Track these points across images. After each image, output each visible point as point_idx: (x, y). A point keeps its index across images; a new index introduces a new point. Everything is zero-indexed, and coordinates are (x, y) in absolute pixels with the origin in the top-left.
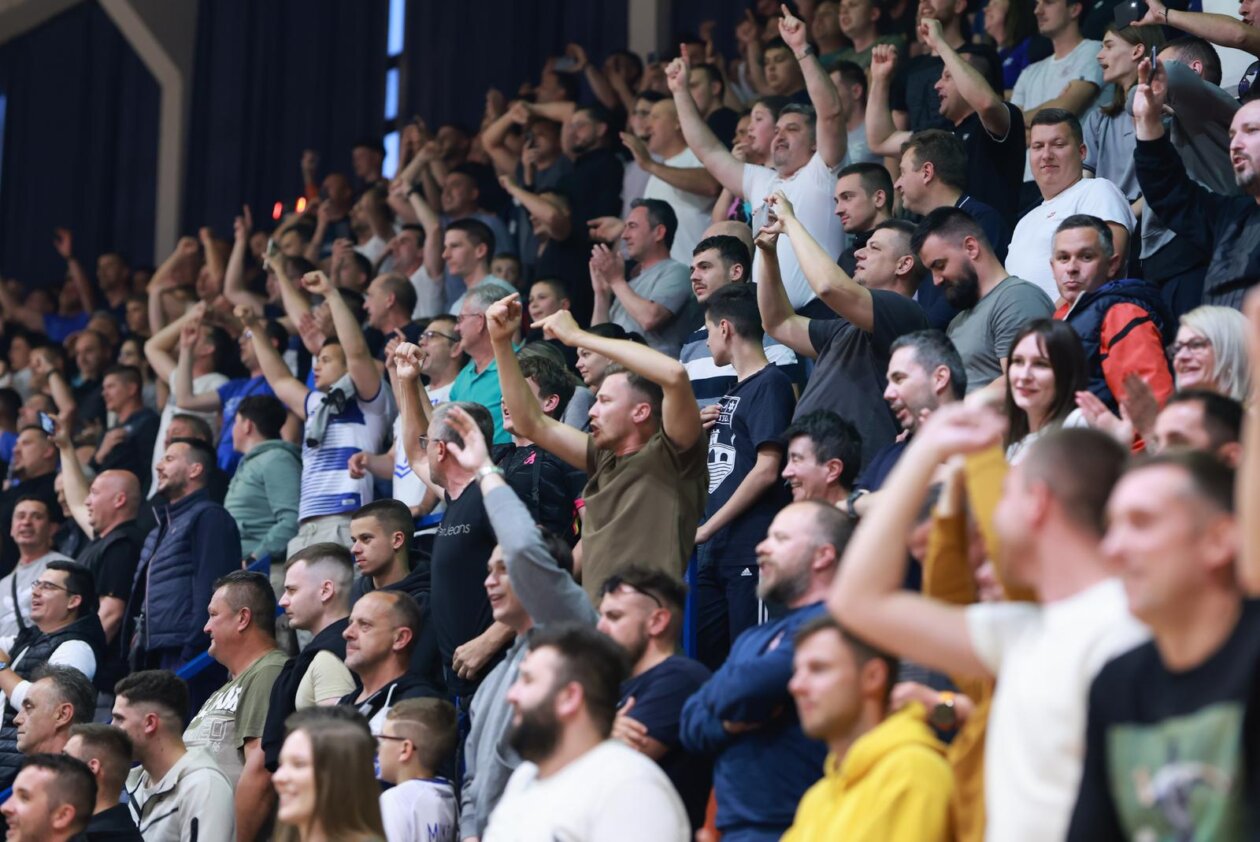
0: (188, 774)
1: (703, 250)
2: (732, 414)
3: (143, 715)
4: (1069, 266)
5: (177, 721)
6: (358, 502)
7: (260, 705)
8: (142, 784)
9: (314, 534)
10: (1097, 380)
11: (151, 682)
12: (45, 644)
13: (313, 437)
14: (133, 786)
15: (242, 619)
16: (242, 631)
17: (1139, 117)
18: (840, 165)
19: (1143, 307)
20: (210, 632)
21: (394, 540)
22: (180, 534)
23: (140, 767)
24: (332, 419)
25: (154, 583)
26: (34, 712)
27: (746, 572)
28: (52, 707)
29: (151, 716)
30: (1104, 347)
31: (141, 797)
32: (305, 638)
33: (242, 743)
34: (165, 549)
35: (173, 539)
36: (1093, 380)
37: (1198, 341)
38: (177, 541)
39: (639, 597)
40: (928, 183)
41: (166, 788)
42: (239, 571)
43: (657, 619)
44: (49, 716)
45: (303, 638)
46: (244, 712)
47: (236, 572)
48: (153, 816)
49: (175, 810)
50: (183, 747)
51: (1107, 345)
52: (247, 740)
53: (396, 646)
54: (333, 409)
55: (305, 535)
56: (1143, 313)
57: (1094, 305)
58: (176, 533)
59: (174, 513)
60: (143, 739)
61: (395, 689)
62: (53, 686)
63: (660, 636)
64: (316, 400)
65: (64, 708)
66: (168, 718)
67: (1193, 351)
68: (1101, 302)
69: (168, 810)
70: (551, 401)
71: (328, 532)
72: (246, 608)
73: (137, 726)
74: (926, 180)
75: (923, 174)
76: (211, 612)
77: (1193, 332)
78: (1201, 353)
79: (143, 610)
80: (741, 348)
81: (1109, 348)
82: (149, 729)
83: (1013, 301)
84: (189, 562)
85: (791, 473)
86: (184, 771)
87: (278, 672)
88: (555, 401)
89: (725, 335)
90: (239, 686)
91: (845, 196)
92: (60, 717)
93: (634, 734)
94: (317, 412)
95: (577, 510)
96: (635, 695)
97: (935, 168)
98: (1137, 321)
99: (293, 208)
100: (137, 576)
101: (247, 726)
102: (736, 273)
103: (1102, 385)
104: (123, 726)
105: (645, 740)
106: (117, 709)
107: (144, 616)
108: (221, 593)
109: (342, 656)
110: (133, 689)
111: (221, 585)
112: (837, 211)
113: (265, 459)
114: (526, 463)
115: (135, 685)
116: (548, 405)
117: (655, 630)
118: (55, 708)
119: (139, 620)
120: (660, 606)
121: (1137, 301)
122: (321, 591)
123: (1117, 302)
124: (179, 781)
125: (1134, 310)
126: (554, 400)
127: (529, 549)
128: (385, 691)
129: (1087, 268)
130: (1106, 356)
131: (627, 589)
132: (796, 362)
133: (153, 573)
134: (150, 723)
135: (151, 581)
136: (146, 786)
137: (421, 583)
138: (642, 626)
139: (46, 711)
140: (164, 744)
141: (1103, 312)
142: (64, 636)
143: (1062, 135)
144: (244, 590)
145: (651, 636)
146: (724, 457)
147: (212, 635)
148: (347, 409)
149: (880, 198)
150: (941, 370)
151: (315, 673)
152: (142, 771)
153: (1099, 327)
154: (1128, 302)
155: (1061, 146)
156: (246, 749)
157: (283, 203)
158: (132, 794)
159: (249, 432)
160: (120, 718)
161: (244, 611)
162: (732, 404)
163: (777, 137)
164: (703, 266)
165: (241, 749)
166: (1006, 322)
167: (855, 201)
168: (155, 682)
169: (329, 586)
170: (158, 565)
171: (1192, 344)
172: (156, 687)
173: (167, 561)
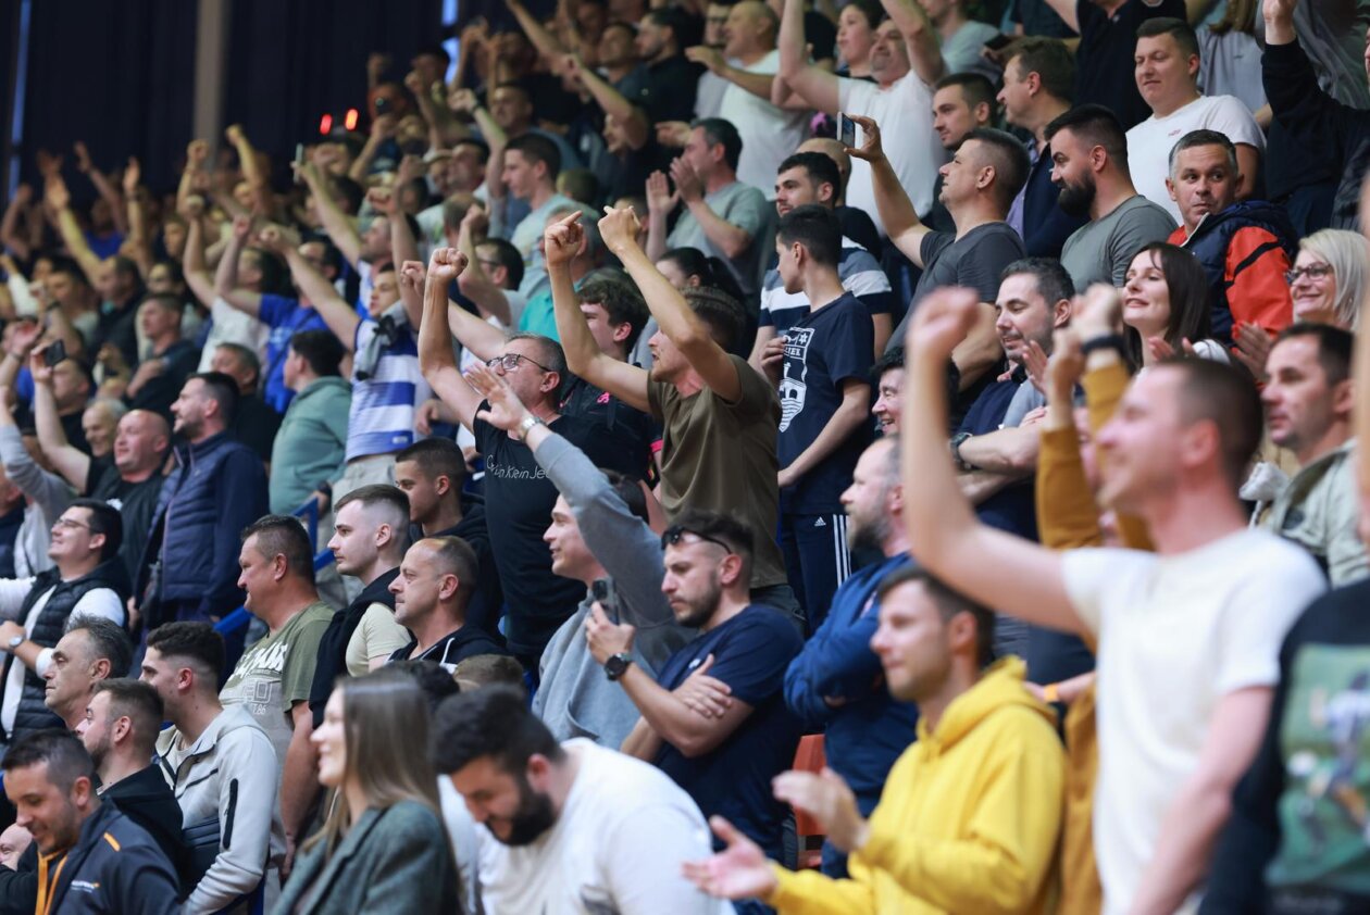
0: (228, 732)
1: (789, 168)
2: (806, 348)
3: (177, 670)
4: (1199, 185)
5: (213, 678)
6: (411, 439)
7: (307, 663)
8: (175, 746)
9: (361, 476)
10: (1221, 309)
11: (187, 633)
12: (67, 594)
13: (363, 369)
14: (164, 748)
15: (278, 567)
16: (279, 580)
17: (1269, 19)
18: (937, 76)
19: (1271, 232)
20: (244, 585)
21: (438, 485)
22: (204, 477)
23: (173, 727)
24: (384, 350)
25: (174, 528)
26: (67, 667)
27: (820, 522)
28: (87, 661)
29: (185, 671)
30: (1228, 274)
31: (175, 760)
32: (353, 588)
33: (290, 706)
34: (187, 492)
35: (197, 482)
36: (1216, 309)
37: (1318, 267)
38: (200, 484)
39: (706, 544)
40: (1034, 95)
41: (203, 749)
42: (268, 516)
43: (728, 567)
44: (84, 672)
45: (351, 588)
46: (291, 671)
47: (263, 518)
48: (189, 780)
49: (215, 771)
50: (219, 706)
51: (1232, 271)
52: (296, 703)
53: (443, 595)
54: (384, 339)
55: (352, 477)
56: (1273, 239)
57: (1220, 227)
58: (199, 476)
59: (198, 454)
60: (176, 694)
61: (452, 643)
62: (89, 640)
63: (732, 584)
64: (367, 331)
65: (100, 664)
66: (204, 674)
67: (1312, 278)
68: (1226, 225)
69: (207, 772)
70: (622, 330)
71: (380, 472)
72: (281, 555)
73: (170, 680)
74: (1031, 92)
75: (1028, 86)
76: (242, 564)
77: (1314, 257)
78: (1320, 281)
79: (160, 557)
80: (816, 274)
81: (1235, 276)
82: (183, 685)
83: (1135, 225)
84: (212, 508)
85: (883, 409)
86: (223, 729)
87: (325, 627)
88: (627, 329)
89: (798, 259)
90: (284, 644)
91: (945, 109)
92: (96, 673)
93: (718, 695)
94: (367, 345)
95: (652, 455)
96: (714, 652)
97: (1041, 79)
98: (1265, 247)
99: (342, 120)
100: (155, 520)
101: (295, 688)
102: (825, 193)
103: (1224, 315)
104: (153, 682)
105: (729, 701)
106: (147, 662)
107: (161, 564)
108: (251, 542)
109: (393, 609)
110: (167, 641)
111: (250, 534)
112: (936, 125)
113: (318, 398)
114: (599, 401)
115: (170, 636)
116: (618, 334)
117: (728, 578)
118: (90, 664)
119: (155, 567)
120: (730, 552)
121: (1266, 225)
122: (377, 535)
123: (1245, 225)
124: (218, 740)
125: (1263, 234)
126: (625, 329)
127: (603, 494)
128: (442, 645)
129: (1218, 188)
130: (1232, 283)
131: (690, 538)
132: (890, 289)
133: (172, 518)
134: (184, 679)
135: (170, 526)
136: (179, 748)
137: (478, 529)
138: (713, 576)
139: (80, 667)
140: (199, 701)
141: (1228, 237)
142: (86, 584)
143: (1162, 48)
144: (276, 536)
145: (724, 585)
146: (794, 394)
147: (249, 587)
148: (399, 338)
149: (982, 112)
150: (1062, 304)
151: (368, 627)
152: (175, 731)
153: (1224, 252)
154: (1256, 225)
155: (1162, 59)
156: (295, 713)
157: (332, 115)
158: (164, 758)
159: (303, 370)
160: (151, 671)
161: (279, 558)
162: (805, 336)
163: (877, 45)
164: (789, 185)
165: (289, 714)
166: (1126, 248)
167: (955, 114)
168: (191, 634)
169: (385, 531)
170: (177, 510)
171: (1311, 271)
172: (194, 638)
173: (188, 506)
